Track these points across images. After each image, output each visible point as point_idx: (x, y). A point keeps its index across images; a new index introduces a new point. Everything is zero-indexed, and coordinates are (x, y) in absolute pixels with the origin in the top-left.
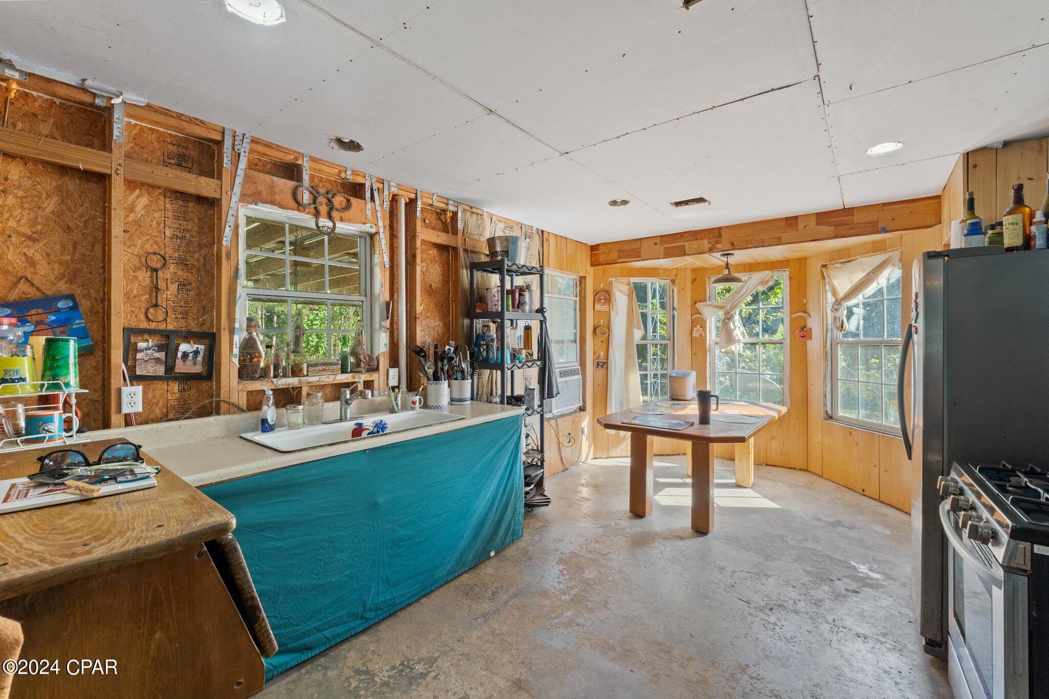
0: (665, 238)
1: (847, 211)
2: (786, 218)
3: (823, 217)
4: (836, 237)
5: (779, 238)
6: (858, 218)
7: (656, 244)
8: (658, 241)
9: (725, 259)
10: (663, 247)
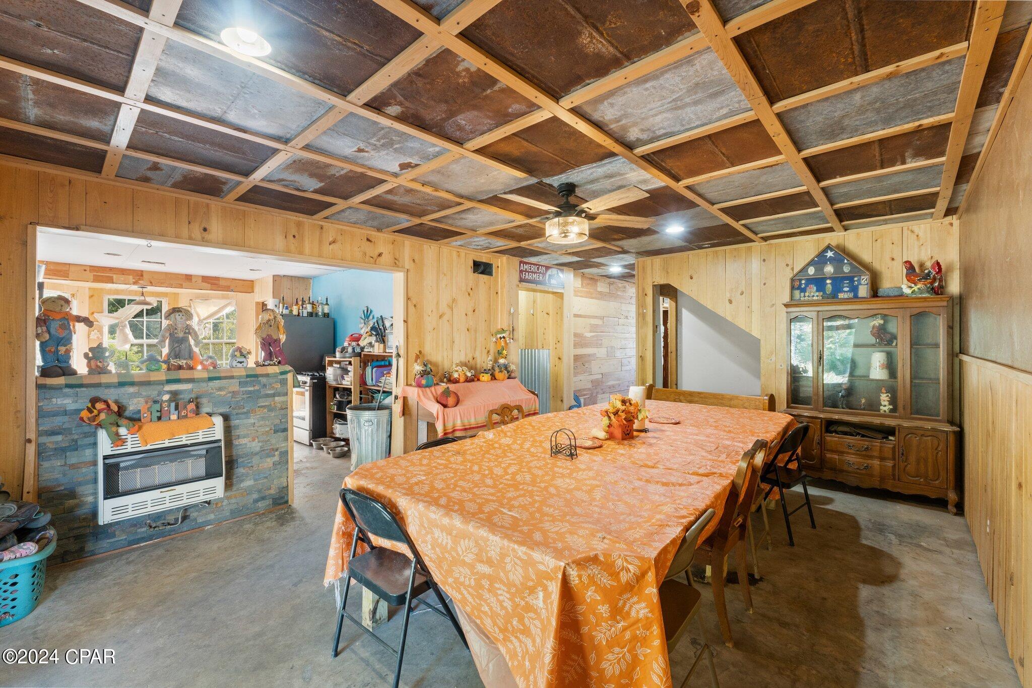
0: (93, 269)
1: (217, 279)
2: (186, 275)
3: (205, 279)
4: (211, 290)
5: (182, 285)
6: (222, 283)
7: (85, 270)
8: (88, 269)
9: (141, 289)
10: (92, 274)
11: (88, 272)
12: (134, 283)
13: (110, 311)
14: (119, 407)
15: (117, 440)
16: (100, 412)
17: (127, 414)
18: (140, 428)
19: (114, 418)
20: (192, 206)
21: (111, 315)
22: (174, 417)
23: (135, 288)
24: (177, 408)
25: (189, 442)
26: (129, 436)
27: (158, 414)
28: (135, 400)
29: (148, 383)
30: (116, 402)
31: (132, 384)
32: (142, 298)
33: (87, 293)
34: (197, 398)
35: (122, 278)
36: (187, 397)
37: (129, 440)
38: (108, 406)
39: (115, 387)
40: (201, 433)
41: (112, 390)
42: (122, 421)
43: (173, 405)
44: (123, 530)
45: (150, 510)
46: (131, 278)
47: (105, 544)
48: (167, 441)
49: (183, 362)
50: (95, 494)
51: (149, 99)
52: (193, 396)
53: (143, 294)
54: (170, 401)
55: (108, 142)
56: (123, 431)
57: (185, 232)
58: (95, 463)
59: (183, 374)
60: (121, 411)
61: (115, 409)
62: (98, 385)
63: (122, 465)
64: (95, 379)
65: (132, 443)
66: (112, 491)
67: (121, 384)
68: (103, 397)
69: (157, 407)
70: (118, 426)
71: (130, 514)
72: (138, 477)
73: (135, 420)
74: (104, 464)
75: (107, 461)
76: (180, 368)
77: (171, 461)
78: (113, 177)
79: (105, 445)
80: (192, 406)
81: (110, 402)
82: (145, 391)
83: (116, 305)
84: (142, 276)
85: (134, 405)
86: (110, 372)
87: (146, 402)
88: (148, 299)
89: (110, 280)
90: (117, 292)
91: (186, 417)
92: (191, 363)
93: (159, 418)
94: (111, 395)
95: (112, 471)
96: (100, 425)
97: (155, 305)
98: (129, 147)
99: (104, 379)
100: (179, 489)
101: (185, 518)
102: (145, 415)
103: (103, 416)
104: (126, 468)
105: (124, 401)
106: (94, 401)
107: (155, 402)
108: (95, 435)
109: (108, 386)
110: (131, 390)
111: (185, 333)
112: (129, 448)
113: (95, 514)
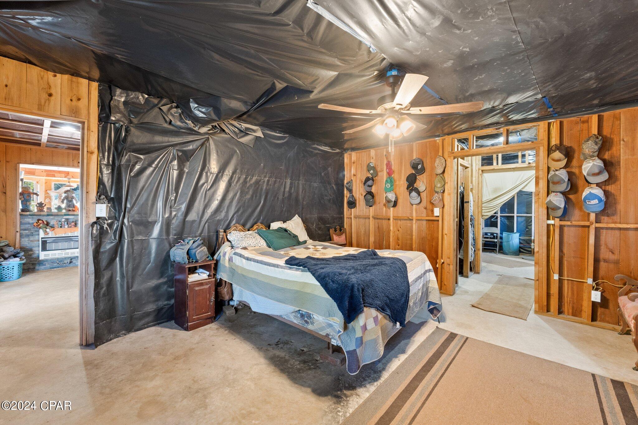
11: (44, 172)
12: (65, 177)
13: (55, 190)
14: (47, 223)
15: (46, 233)
16: (40, 224)
17: (50, 225)
18: (54, 230)
19: (45, 226)
20: (74, 154)
21: (55, 191)
22: (66, 227)
23: (66, 179)
24: (67, 224)
25: (71, 236)
26: (50, 232)
27: (61, 226)
28: (53, 221)
29: (57, 215)
30: (46, 221)
31: (52, 215)
32: (69, 184)
33: (44, 181)
34: (76, 221)
35: (59, 175)
36: (72, 220)
37: (50, 233)
38: (43, 222)
39: (46, 216)
40: (76, 233)
41: (45, 217)
42: (48, 227)
43: (66, 223)
44: (49, 264)
45: (57, 256)
46: (63, 175)
47: (42, 267)
48: (63, 235)
49: (71, 209)
50: (39, 251)
51: (49, 135)
52: (74, 220)
53: (69, 182)
54: (65, 221)
55: (41, 141)
56: (48, 230)
57: (71, 163)
58: (39, 241)
59: (70, 213)
60: (48, 224)
61: (46, 223)
62: (40, 215)
63: (48, 241)
64: (39, 213)
65: (51, 234)
66: (44, 249)
67: (48, 215)
68: (41, 219)
69: (60, 223)
70: (46, 228)
71: (50, 257)
72: (53, 246)
73: (52, 227)
74: (42, 240)
75: (43, 239)
76: (70, 210)
77: (66, 242)
78: (45, 147)
79: (42, 234)
80: (73, 224)
81: (44, 221)
82: (56, 218)
83: (58, 187)
84: (68, 174)
85: (52, 223)
86: (45, 211)
87: (56, 221)
88: (72, 184)
89: (54, 176)
90: (58, 181)
91: (71, 227)
92: (74, 209)
93: (61, 227)
94: (45, 219)
95: (44, 243)
96: (40, 228)
97: (76, 186)
98: (47, 141)
99: (42, 213)
100: (68, 251)
101: (71, 262)
102: (56, 226)
103: (41, 225)
104: (49, 243)
105: (49, 221)
106: (39, 220)
107: (60, 221)
108: (39, 231)
109: (44, 216)
110: (52, 217)
111: (72, 199)
112: (50, 236)
113: (39, 257)
